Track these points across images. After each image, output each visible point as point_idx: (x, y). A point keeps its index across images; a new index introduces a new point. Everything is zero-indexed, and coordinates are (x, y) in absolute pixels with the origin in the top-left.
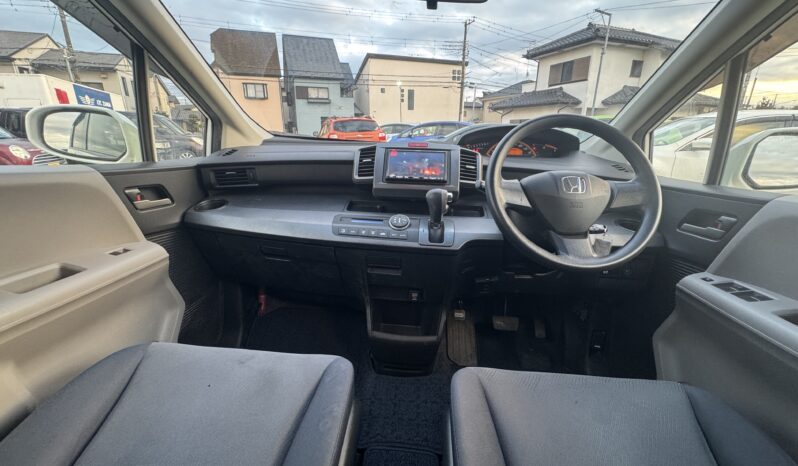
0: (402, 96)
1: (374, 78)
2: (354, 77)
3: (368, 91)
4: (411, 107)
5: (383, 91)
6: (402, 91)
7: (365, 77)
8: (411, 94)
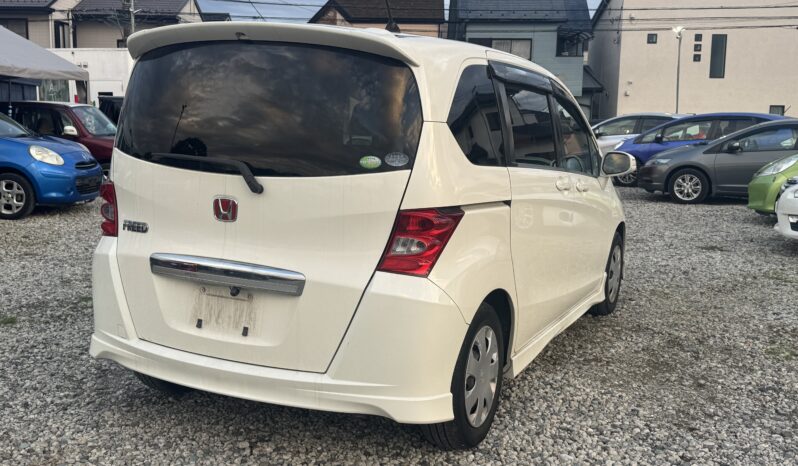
0: (697, 48)
1: (634, 14)
2: (592, 14)
3: (619, 42)
4: (717, 70)
5: (652, 39)
6: (698, 37)
7: (614, 15)
8: (719, 43)
